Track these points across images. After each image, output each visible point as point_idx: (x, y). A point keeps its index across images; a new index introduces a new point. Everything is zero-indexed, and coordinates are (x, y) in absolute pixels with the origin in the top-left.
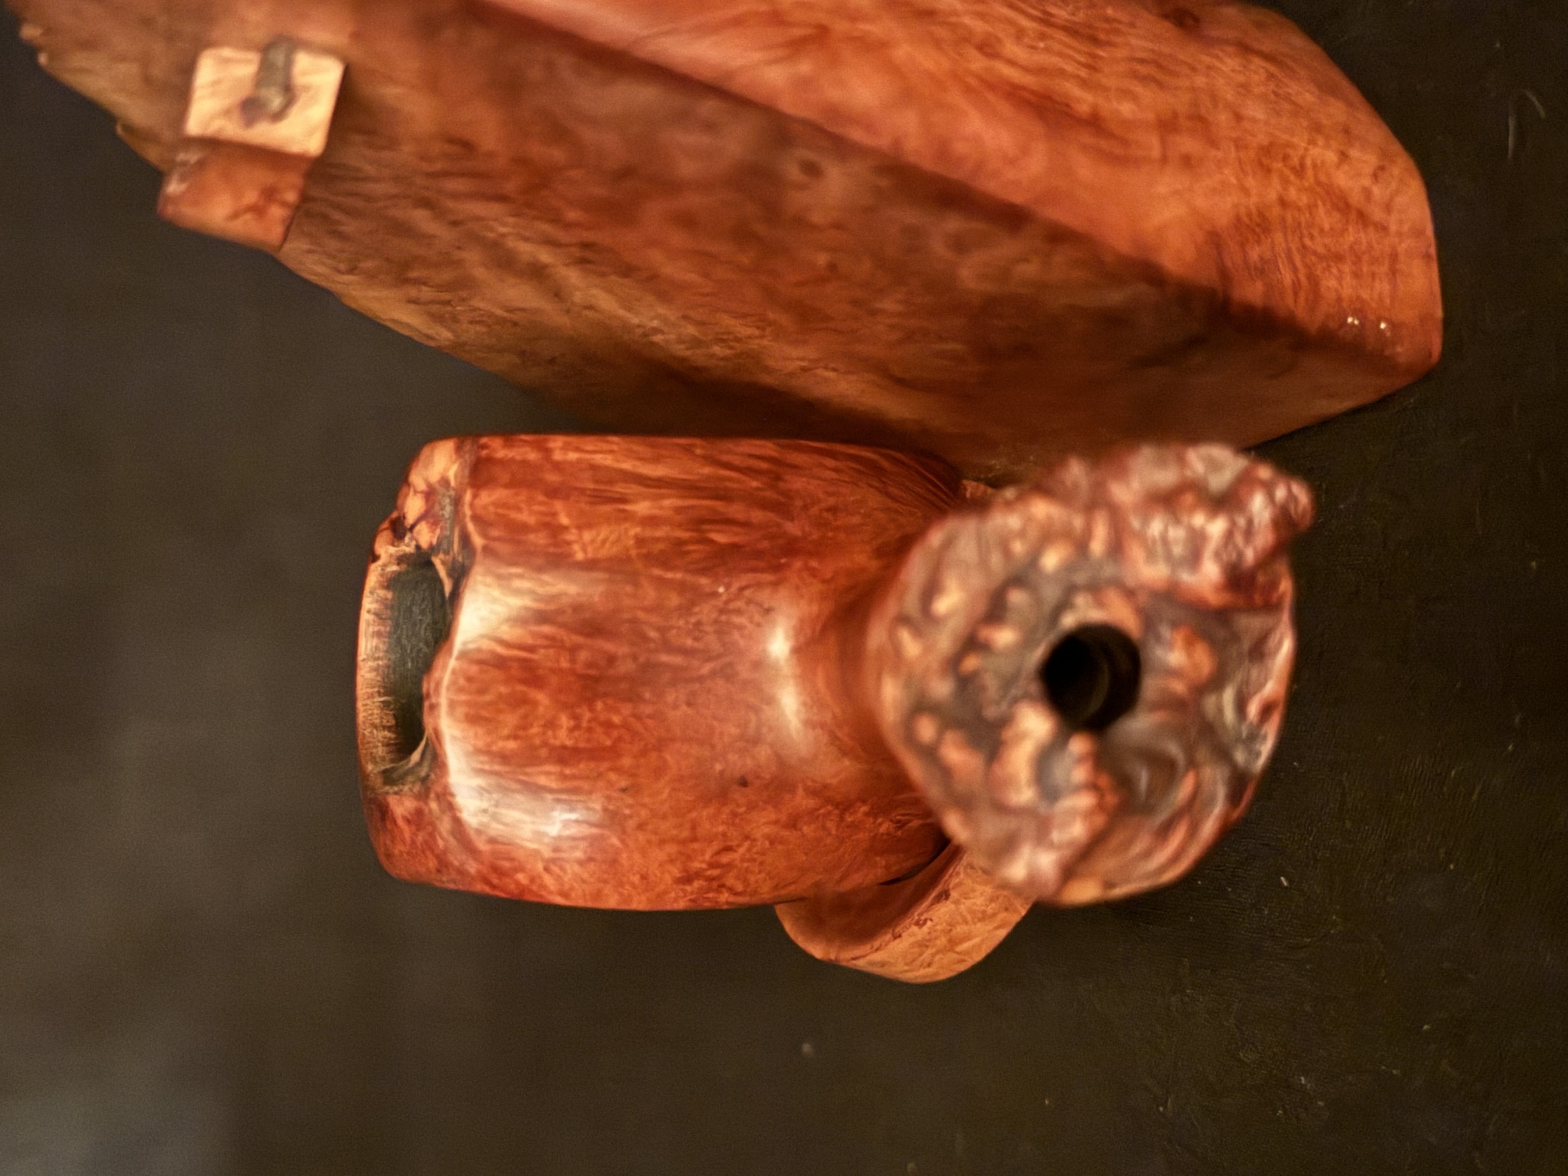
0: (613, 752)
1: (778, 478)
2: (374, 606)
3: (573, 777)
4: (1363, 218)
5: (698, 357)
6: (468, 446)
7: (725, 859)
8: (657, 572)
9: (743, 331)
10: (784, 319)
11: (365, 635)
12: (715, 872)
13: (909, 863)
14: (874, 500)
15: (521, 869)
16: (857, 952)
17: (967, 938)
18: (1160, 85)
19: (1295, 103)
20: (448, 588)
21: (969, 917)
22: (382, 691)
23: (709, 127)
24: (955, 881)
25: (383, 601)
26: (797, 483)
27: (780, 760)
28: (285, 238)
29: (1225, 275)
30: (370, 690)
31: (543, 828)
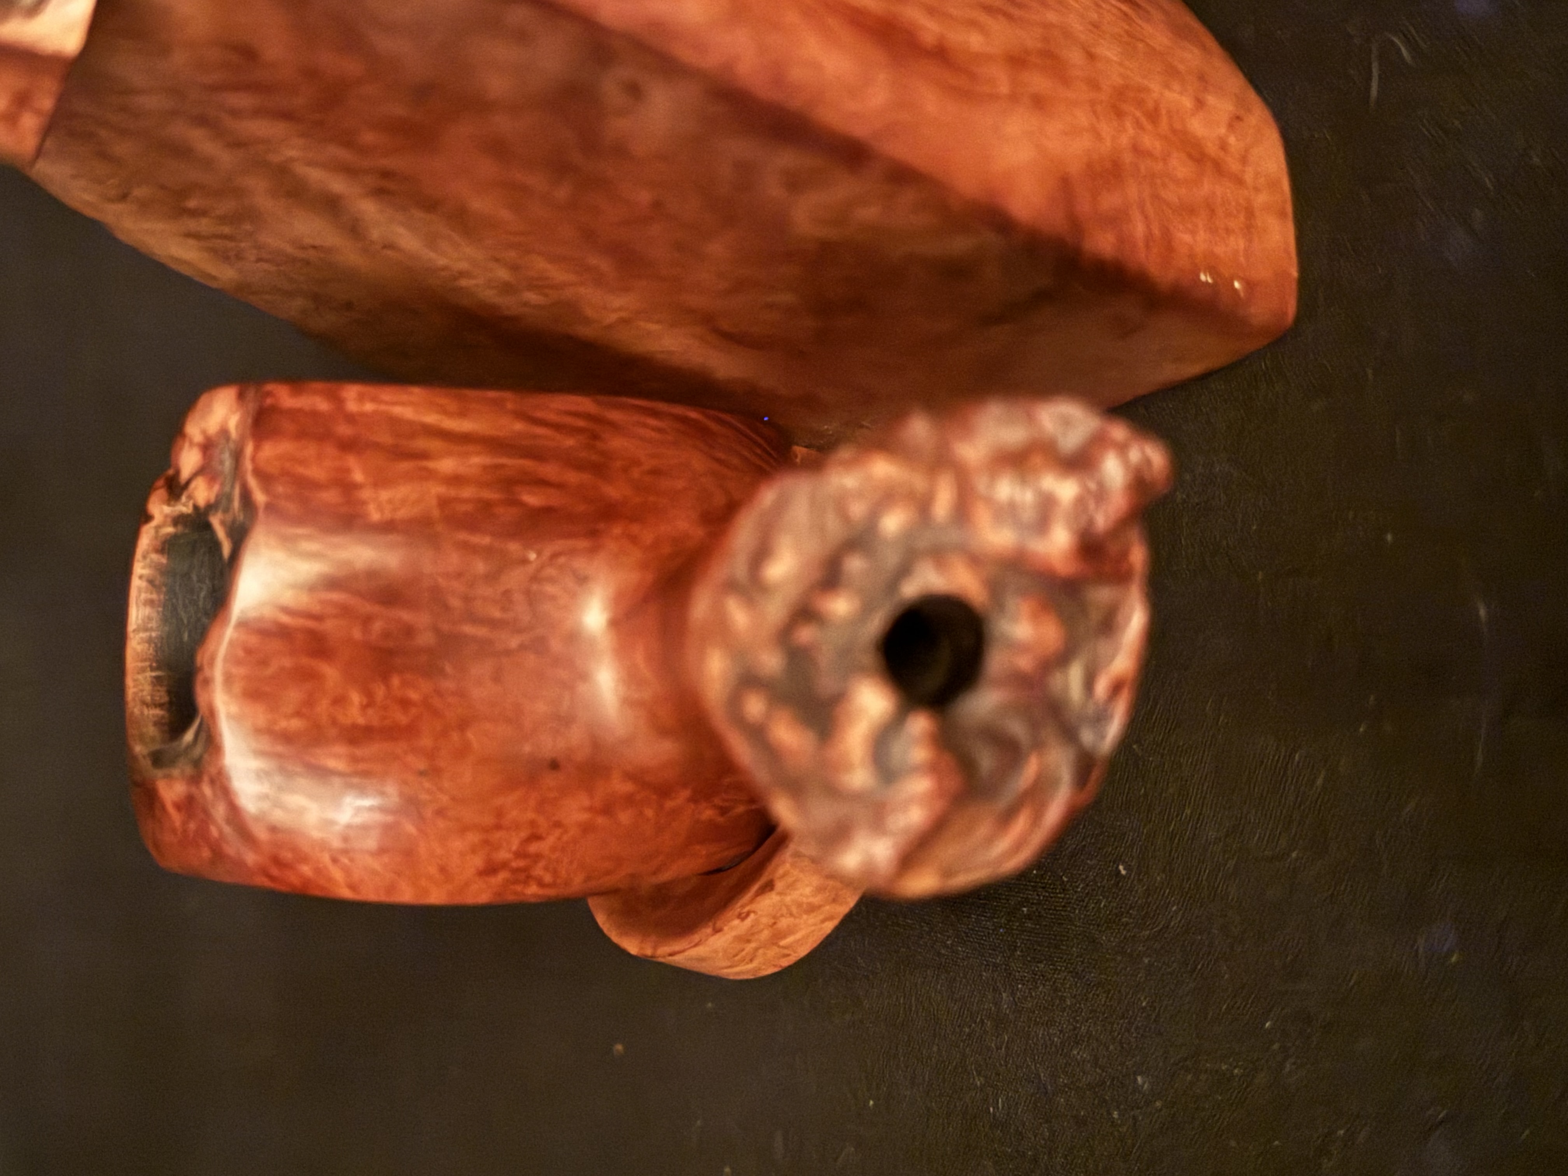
0: (409, 732)
1: (595, 437)
2: (146, 572)
3: (362, 760)
4: (1219, 168)
5: (508, 304)
6: (251, 394)
7: (533, 848)
8: (463, 536)
9: (558, 274)
10: (604, 264)
11: (137, 603)
12: (521, 863)
13: (732, 853)
14: (699, 462)
15: (304, 859)
16: (676, 947)
17: (790, 931)
18: (1009, 17)
19: (1148, 45)
20: (226, 549)
21: (794, 910)
22: (154, 665)
23: (521, 36)
24: (781, 871)
25: (158, 567)
26: (616, 443)
27: (596, 744)
28: (39, 152)
29: (1076, 224)
30: (140, 664)
31: (331, 815)
